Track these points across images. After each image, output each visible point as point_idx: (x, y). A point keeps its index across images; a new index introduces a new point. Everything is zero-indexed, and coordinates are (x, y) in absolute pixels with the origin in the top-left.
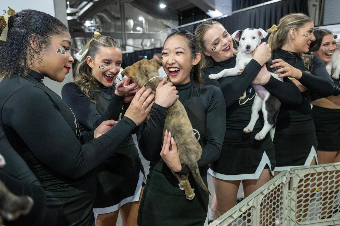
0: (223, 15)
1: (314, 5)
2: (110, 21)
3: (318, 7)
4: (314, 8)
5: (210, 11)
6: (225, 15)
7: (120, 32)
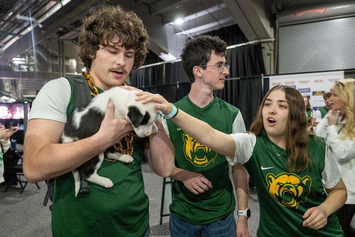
0: (177, 59)
1: (269, 54)
2: (46, 60)
3: (272, 56)
4: (269, 57)
5: (162, 54)
6: (178, 59)
7: (58, 73)
